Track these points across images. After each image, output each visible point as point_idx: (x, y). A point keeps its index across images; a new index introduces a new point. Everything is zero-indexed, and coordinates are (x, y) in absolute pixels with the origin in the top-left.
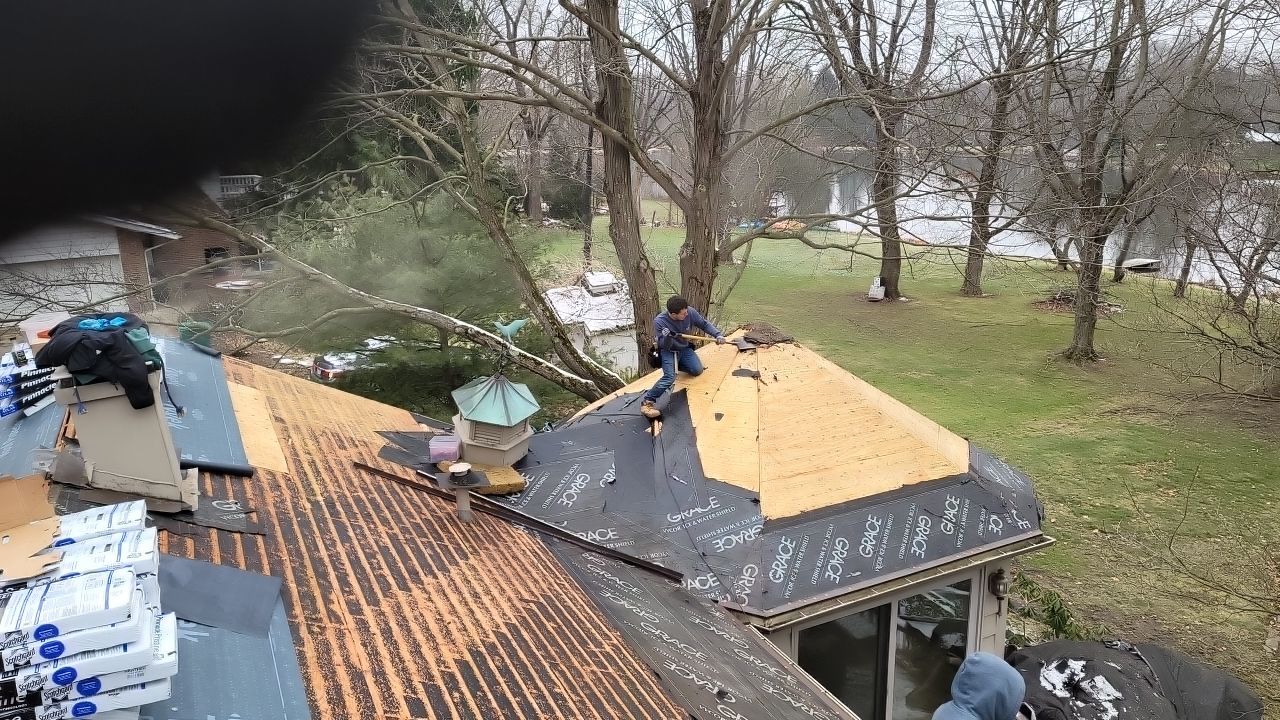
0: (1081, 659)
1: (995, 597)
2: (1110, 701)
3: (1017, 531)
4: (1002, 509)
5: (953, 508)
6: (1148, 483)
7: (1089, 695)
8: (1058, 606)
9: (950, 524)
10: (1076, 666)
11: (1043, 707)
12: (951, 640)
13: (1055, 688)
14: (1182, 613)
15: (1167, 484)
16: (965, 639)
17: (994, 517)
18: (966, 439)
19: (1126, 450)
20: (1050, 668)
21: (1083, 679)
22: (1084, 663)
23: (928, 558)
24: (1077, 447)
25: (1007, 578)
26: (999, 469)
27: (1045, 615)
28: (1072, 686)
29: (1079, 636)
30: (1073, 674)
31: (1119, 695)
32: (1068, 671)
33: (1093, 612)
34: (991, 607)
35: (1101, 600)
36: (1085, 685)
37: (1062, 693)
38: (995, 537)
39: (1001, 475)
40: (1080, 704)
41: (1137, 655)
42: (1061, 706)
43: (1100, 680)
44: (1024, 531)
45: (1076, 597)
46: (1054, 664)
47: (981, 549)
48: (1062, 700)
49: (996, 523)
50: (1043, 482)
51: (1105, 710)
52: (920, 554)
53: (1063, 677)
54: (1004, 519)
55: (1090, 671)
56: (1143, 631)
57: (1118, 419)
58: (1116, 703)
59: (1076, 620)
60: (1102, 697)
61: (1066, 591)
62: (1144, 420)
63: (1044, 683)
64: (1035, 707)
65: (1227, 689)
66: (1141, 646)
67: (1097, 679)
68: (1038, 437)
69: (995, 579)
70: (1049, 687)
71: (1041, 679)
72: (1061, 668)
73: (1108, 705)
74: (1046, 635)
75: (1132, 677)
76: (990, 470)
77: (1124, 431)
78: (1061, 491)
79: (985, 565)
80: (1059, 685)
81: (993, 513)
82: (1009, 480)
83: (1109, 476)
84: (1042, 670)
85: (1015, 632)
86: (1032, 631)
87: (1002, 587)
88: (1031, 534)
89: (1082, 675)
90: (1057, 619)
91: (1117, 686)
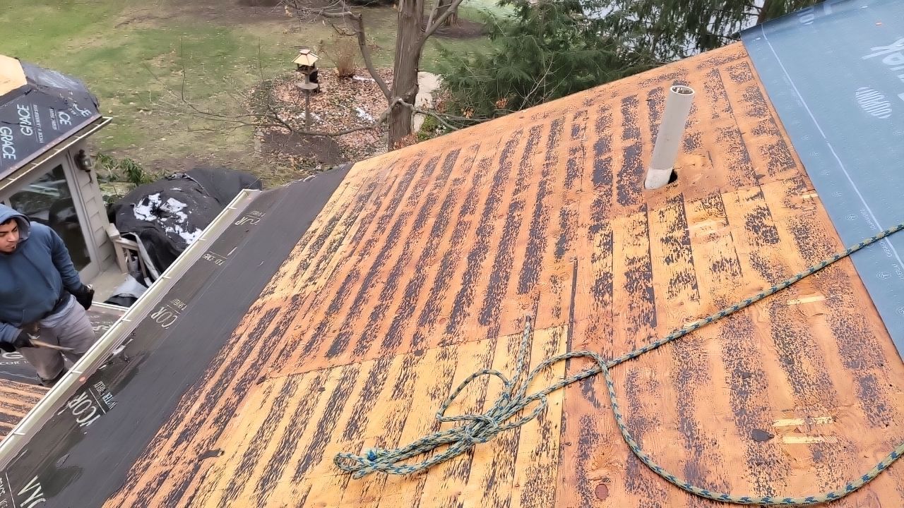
0: (157, 192)
1: (84, 171)
2: (180, 211)
3: (82, 119)
4: (64, 105)
5: (26, 115)
6: (164, 70)
7: (168, 212)
8: (132, 167)
9: (28, 128)
10: (154, 198)
11: (142, 230)
12: (63, 214)
13: (146, 217)
14: (208, 147)
15: (175, 68)
16: (74, 210)
17: (61, 113)
18: (16, 58)
19: (143, 50)
20: (139, 205)
21: (161, 205)
22: (158, 194)
23: (19, 159)
24: (110, 54)
25: (88, 155)
26: (51, 76)
27: (126, 176)
28: (157, 211)
29: (151, 181)
30: (154, 204)
31: (185, 205)
32: (151, 204)
33: (156, 164)
34: (84, 179)
35: (158, 156)
36: (163, 207)
37: (151, 218)
38: (67, 128)
39: (54, 80)
40: (164, 219)
41: (188, 178)
42: (153, 226)
43: (171, 201)
44: (88, 118)
45: (143, 159)
46: (141, 202)
47: (60, 139)
48: (153, 222)
49: (65, 117)
50: (94, 85)
51: (179, 218)
52: (12, 157)
53: (149, 208)
54: (69, 113)
55: (164, 198)
56: (188, 165)
57: (130, 27)
58: (185, 210)
59: (146, 172)
60: (175, 210)
61: (135, 157)
62: (148, 25)
63: (138, 217)
64: (137, 233)
65: (241, 180)
66: (189, 173)
67: (168, 201)
68: (78, 53)
69: (79, 159)
70: (142, 218)
71: (136, 214)
72: (146, 203)
73: (180, 214)
74: (130, 188)
75: (189, 192)
76: (45, 79)
77: (137, 36)
78: (108, 89)
79: (68, 150)
80: (148, 214)
81: (60, 110)
82: (64, 84)
83: (138, 71)
84: (134, 209)
85: (110, 195)
86: (120, 190)
87: (86, 163)
88: (93, 118)
89: (160, 202)
90: (134, 176)
91: (182, 201)
